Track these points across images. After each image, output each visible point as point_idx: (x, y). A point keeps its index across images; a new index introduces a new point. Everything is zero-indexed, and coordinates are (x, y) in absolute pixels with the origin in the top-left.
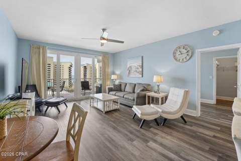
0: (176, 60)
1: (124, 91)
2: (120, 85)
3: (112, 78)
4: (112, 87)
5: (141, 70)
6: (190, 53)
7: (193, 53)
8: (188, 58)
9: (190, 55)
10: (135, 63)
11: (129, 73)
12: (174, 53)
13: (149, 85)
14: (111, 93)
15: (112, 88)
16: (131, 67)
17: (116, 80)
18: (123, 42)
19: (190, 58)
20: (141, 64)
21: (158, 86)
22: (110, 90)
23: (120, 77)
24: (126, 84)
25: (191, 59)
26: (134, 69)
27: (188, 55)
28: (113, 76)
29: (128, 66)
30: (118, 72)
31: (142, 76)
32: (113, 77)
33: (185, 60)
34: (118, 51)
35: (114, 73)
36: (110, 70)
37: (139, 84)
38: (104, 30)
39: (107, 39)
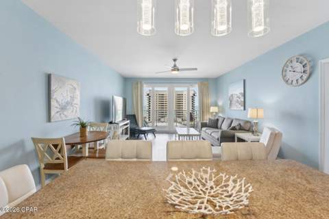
1: (220, 128)
2: (218, 120)
3: (211, 111)
4: (207, 121)
5: (243, 100)
6: (308, 68)
8: (305, 77)
9: (308, 72)
11: (231, 104)
12: (284, 71)
15: (206, 123)
16: (232, 95)
17: (216, 113)
19: (308, 78)
20: (243, 92)
21: (256, 124)
22: (204, 125)
23: (222, 110)
24: (224, 119)
26: (235, 99)
27: (304, 72)
28: (211, 108)
29: (230, 95)
30: (220, 103)
31: (245, 109)
32: (213, 109)
33: (300, 82)
35: (216, 105)
36: (211, 100)
37: (236, 119)
38: (175, 60)
39: (178, 70)
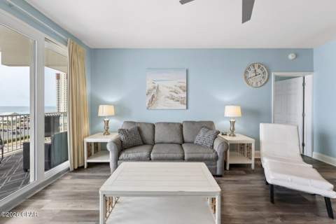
6: (267, 75)
8: (263, 82)
9: (266, 78)
10: (168, 82)
12: (246, 73)
16: (156, 88)
19: (266, 82)
20: (185, 85)
27: (263, 77)
31: (187, 108)
33: (259, 84)
34: (122, 47)
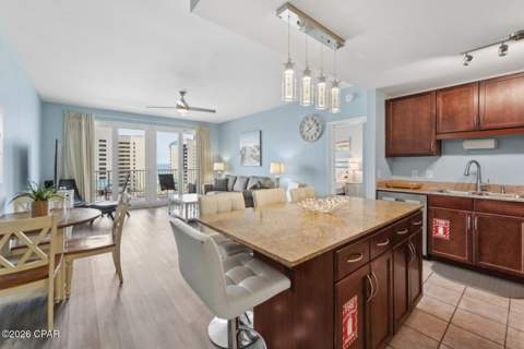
0: (304, 137)
1: (232, 190)
2: (227, 180)
3: (215, 169)
4: (213, 183)
5: (258, 153)
6: (320, 127)
7: (324, 127)
8: (318, 135)
9: (320, 130)
10: (251, 142)
11: (242, 159)
12: (301, 127)
13: (267, 179)
14: (209, 194)
15: (211, 186)
16: (244, 149)
17: (222, 171)
18: (214, 111)
19: (321, 135)
20: (259, 145)
21: (278, 179)
22: (209, 189)
23: (230, 166)
24: (236, 178)
25: (323, 136)
26: (248, 153)
27: (317, 130)
28: (216, 164)
29: (241, 146)
30: (226, 158)
31: (261, 165)
32: (217, 166)
33: (314, 138)
34: (228, 119)
35: (220, 160)
36: (212, 153)
37: (254, 177)
38: (183, 93)
39: (188, 108)
